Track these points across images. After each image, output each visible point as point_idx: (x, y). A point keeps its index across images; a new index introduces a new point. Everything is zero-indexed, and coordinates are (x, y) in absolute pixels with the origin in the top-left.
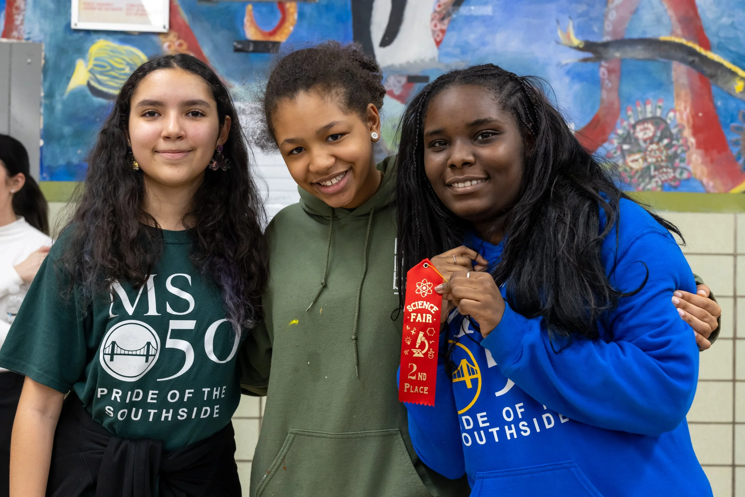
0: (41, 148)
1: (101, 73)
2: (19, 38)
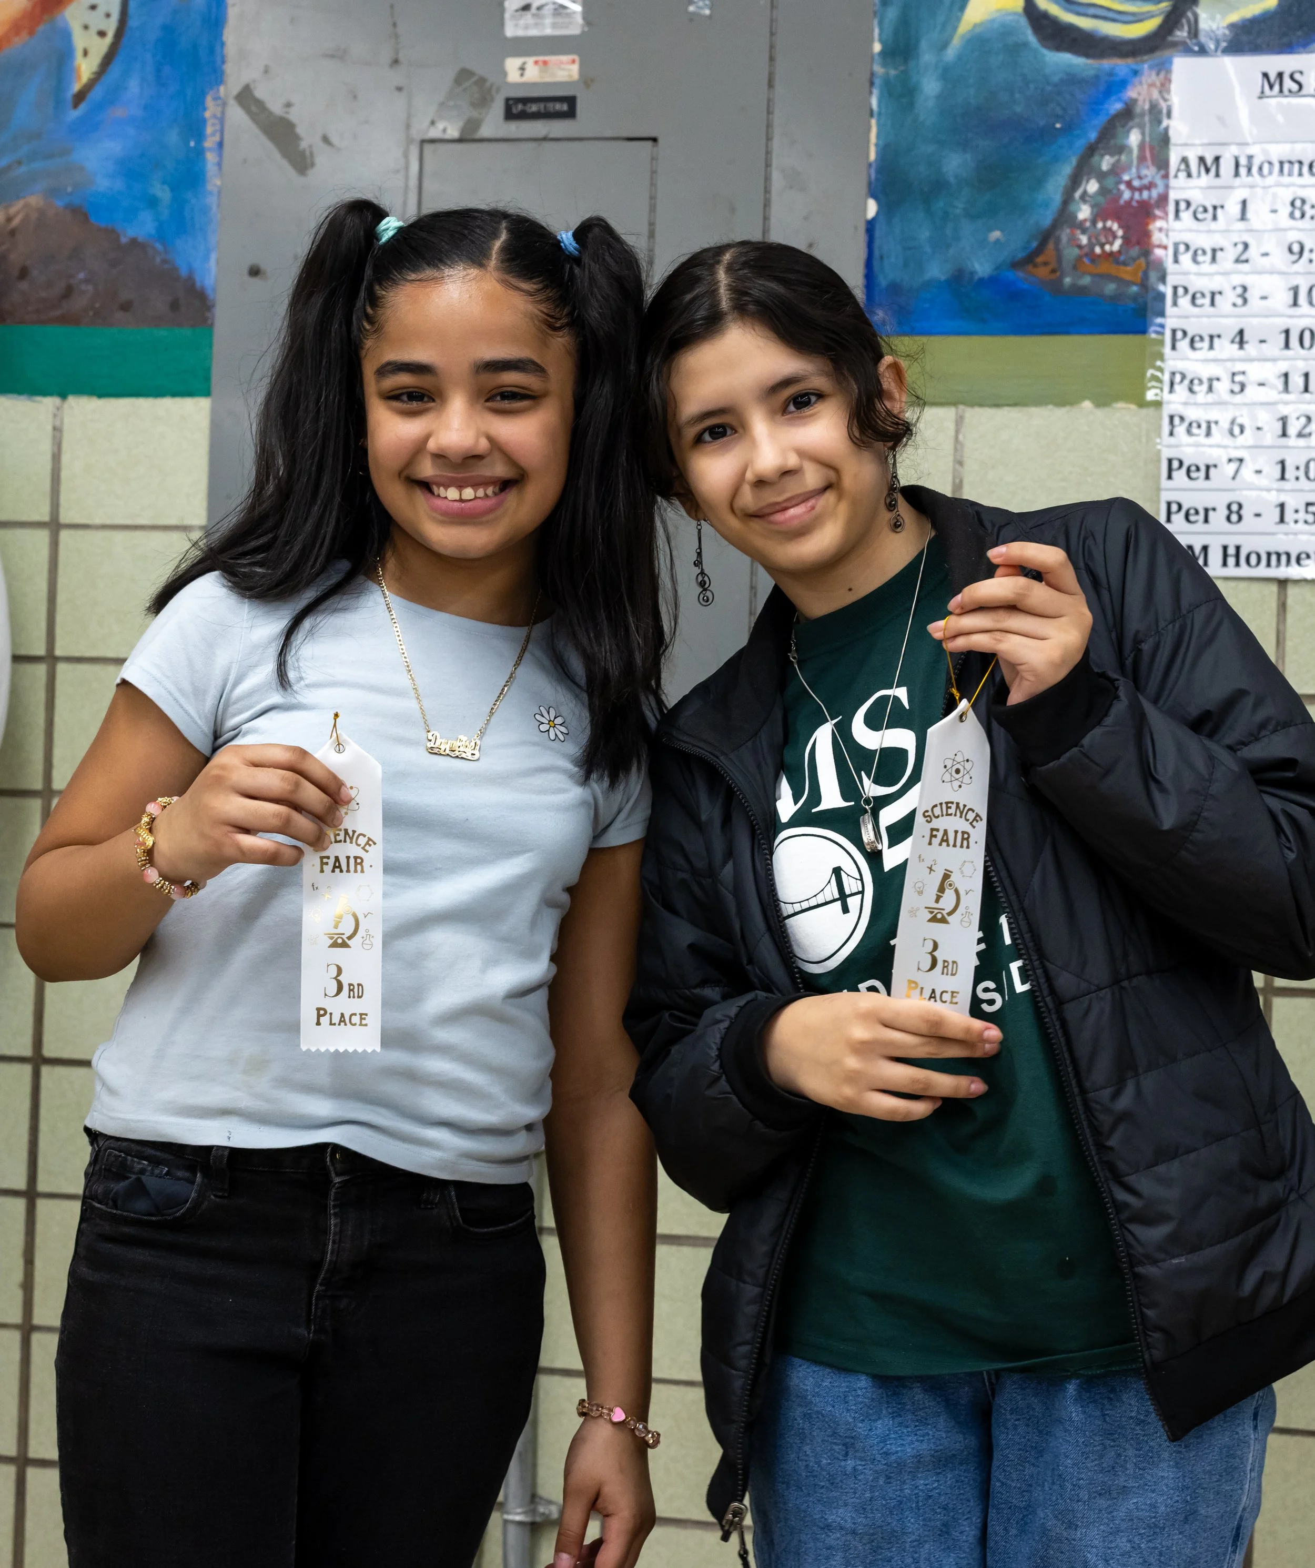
0: (870, 226)
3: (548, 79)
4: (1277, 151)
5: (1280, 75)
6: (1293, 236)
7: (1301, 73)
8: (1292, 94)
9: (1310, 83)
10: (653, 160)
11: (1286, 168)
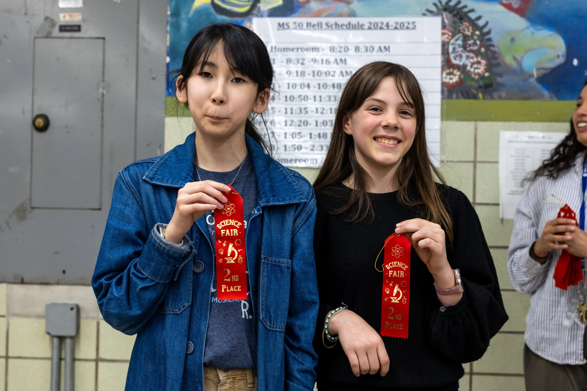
0: (168, 65)
3: (72, 20)
6: (287, 69)
7: (289, 23)
8: (286, 29)
9: (291, 25)
10: (104, 44)
11: (285, 50)
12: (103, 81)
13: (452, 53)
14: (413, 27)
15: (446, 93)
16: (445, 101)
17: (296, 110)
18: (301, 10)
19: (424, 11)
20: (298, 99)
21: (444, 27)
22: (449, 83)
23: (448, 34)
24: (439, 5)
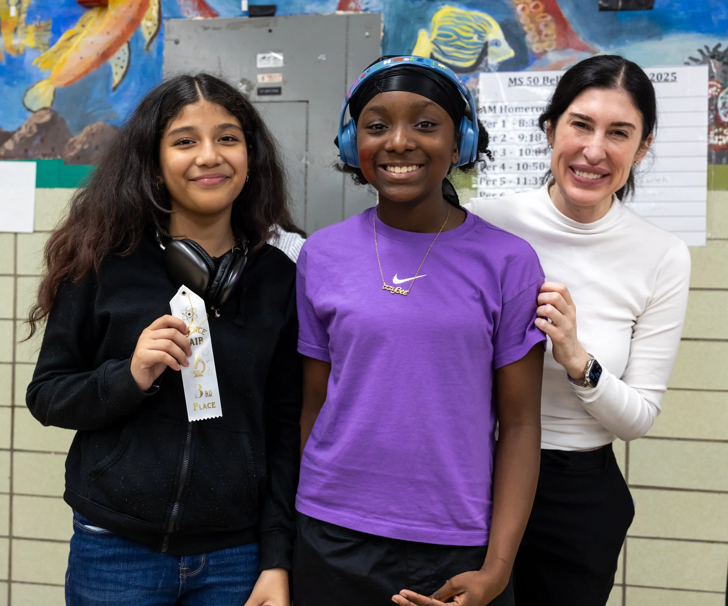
1: (446, 44)
2: (356, 10)
3: (272, 81)
4: (515, 104)
5: (515, 79)
6: (520, 133)
7: (522, 78)
8: (519, 85)
9: (525, 81)
10: (307, 108)
11: (518, 110)
12: (307, 150)
13: (721, 109)
14: (673, 78)
15: (714, 157)
16: (712, 166)
17: (530, 181)
18: (537, 62)
19: (687, 60)
20: (532, 167)
21: (711, 77)
22: (718, 144)
23: (716, 86)
24: (705, 51)
